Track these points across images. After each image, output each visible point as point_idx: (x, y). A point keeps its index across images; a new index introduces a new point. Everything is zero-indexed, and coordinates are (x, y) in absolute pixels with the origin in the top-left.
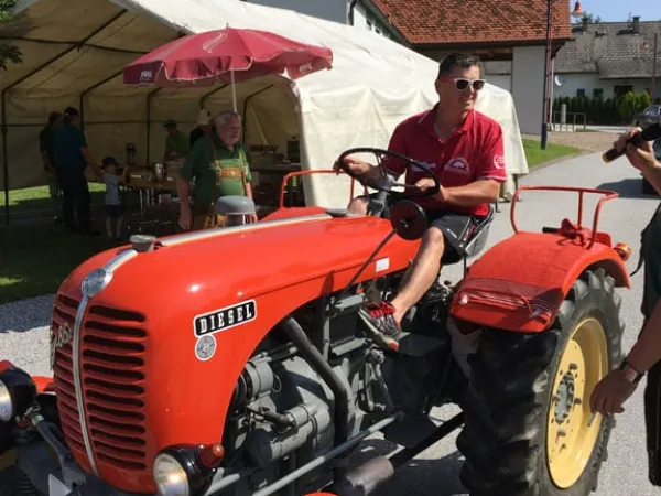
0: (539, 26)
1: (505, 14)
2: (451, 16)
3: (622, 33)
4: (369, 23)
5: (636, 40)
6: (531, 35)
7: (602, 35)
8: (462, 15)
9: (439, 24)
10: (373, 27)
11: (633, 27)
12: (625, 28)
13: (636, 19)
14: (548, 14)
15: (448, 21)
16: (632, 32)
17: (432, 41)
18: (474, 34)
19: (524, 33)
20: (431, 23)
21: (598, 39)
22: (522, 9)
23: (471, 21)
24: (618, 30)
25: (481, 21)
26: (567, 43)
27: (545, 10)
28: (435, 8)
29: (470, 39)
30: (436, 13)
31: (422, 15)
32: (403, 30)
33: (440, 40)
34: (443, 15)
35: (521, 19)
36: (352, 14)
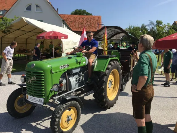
0: (96, 29)
1: (90, 26)
2: (80, 26)
4: (66, 27)
9: (78, 27)
14: (98, 27)
17: (77, 30)
19: (94, 30)
20: (76, 27)
22: (94, 26)
27: (97, 26)
28: (77, 24)
30: (77, 25)
31: (75, 25)
32: (71, 28)
33: (78, 30)
35: (93, 27)
36: (63, 25)
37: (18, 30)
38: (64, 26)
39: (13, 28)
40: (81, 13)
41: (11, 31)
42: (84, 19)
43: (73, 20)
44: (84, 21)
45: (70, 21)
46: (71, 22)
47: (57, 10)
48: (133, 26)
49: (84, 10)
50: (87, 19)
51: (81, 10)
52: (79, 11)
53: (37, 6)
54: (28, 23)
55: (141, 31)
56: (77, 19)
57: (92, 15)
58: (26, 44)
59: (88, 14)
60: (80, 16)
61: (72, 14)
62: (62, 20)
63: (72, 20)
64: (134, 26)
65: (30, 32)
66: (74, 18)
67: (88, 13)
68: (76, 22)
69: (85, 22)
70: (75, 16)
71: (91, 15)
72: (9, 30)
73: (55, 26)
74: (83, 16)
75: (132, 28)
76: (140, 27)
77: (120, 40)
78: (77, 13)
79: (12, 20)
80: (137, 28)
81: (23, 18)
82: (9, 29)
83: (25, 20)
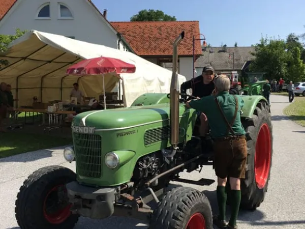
0: (189, 49)
2: (154, 44)
3: (220, 52)
4: (124, 48)
5: (226, 55)
6: (186, 53)
7: (212, 52)
8: (158, 44)
9: (149, 47)
10: (125, 49)
11: (224, 49)
12: (221, 49)
13: (225, 46)
15: (152, 46)
16: (224, 51)
18: (164, 52)
20: (146, 47)
21: (211, 54)
23: (162, 47)
24: (218, 51)
25: (166, 47)
26: (201, 57)
28: (147, 41)
29: (162, 54)
30: (147, 43)
31: (142, 44)
32: (134, 49)
33: (150, 54)
34: (150, 44)
35: (182, 47)
36: (119, 45)
37: (24, 58)
38: (121, 46)
39: (12, 55)
40: (152, 18)
41: (11, 61)
42: (161, 30)
43: (138, 32)
44: (161, 34)
45: (132, 34)
46: (134, 37)
47: (105, 12)
48: (269, 38)
49: (158, 11)
50: (167, 28)
51: (152, 11)
52: (148, 14)
53: (63, 7)
54: (46, 44)
55: (286, 50)
56: (146, 31)
57: (175, 19)
58: (42, 90)
59: (167, 19)
60: (152, 24)
61: (134, 20)
62: (116, 33)
63: (136, 33)
64: (273, 39)
65: (50, 62)
66: (140, 28)
67: (166, 16)
68: (145, 36)
69: (164, 36)
70: (142, 24)
71: (173, 19)
72: (6, 60)
73: (103, 47)
74: (158, 24)
75: (268, 43)
76: (285, 40)
77: (240, 70)
78: (144, 17)
79: (12, 39)
80: (277, 43)
81: (35, 32)
82: (4, 59)
83: (41, 36)
